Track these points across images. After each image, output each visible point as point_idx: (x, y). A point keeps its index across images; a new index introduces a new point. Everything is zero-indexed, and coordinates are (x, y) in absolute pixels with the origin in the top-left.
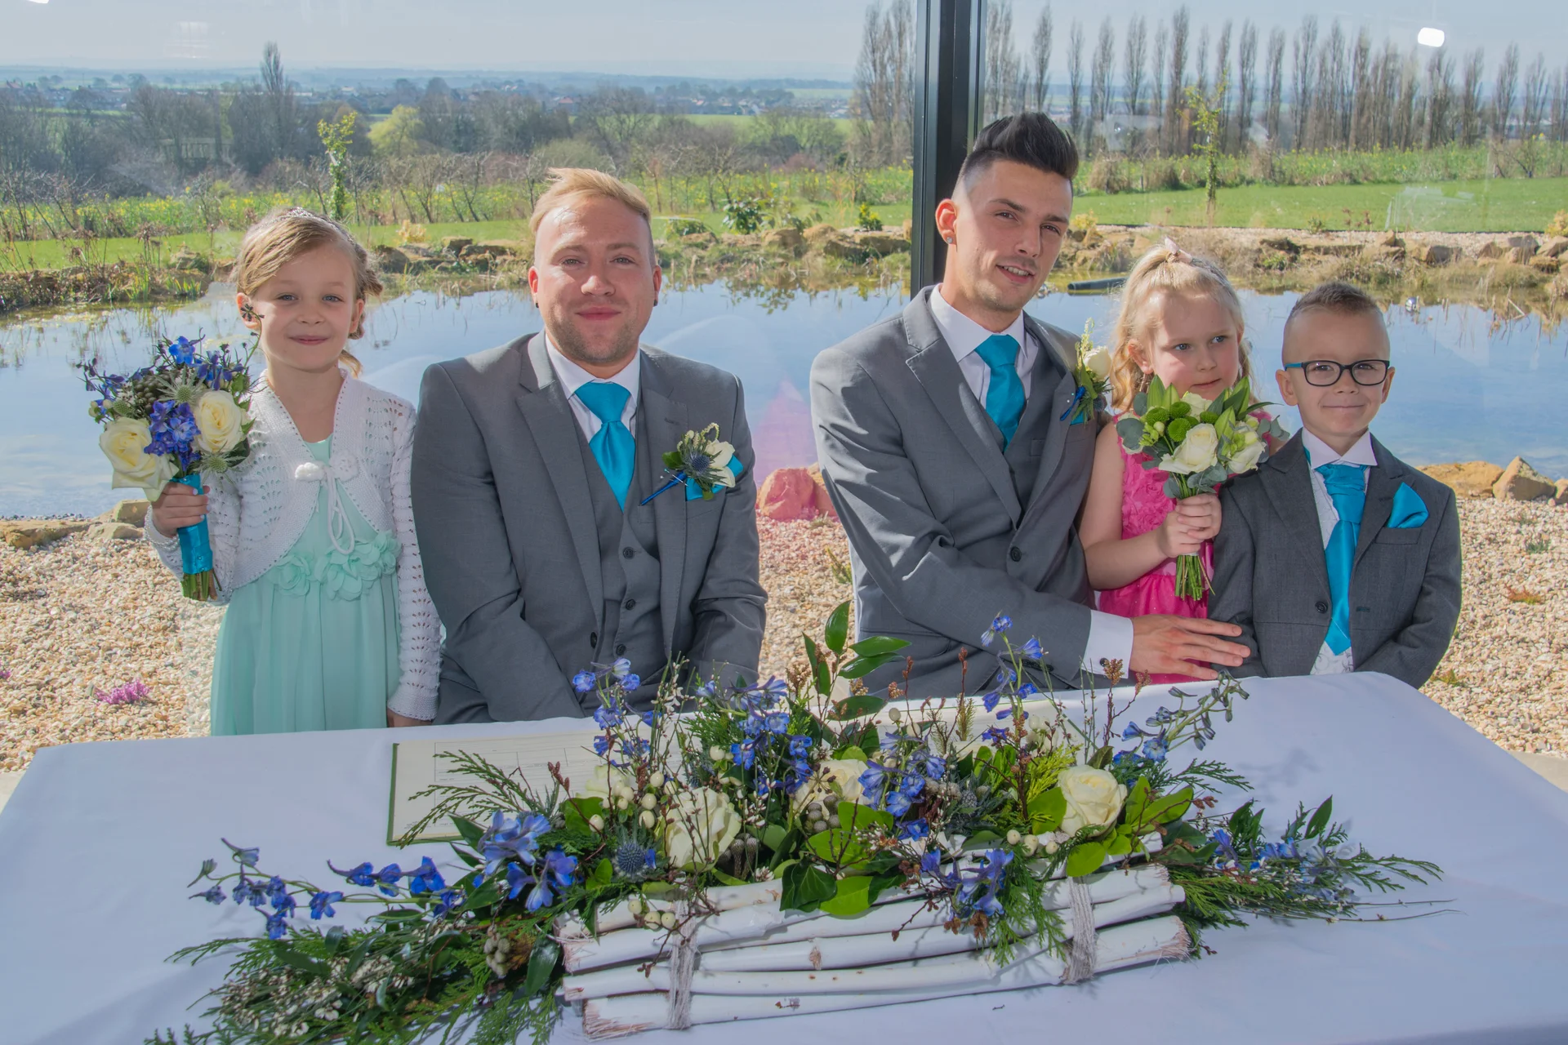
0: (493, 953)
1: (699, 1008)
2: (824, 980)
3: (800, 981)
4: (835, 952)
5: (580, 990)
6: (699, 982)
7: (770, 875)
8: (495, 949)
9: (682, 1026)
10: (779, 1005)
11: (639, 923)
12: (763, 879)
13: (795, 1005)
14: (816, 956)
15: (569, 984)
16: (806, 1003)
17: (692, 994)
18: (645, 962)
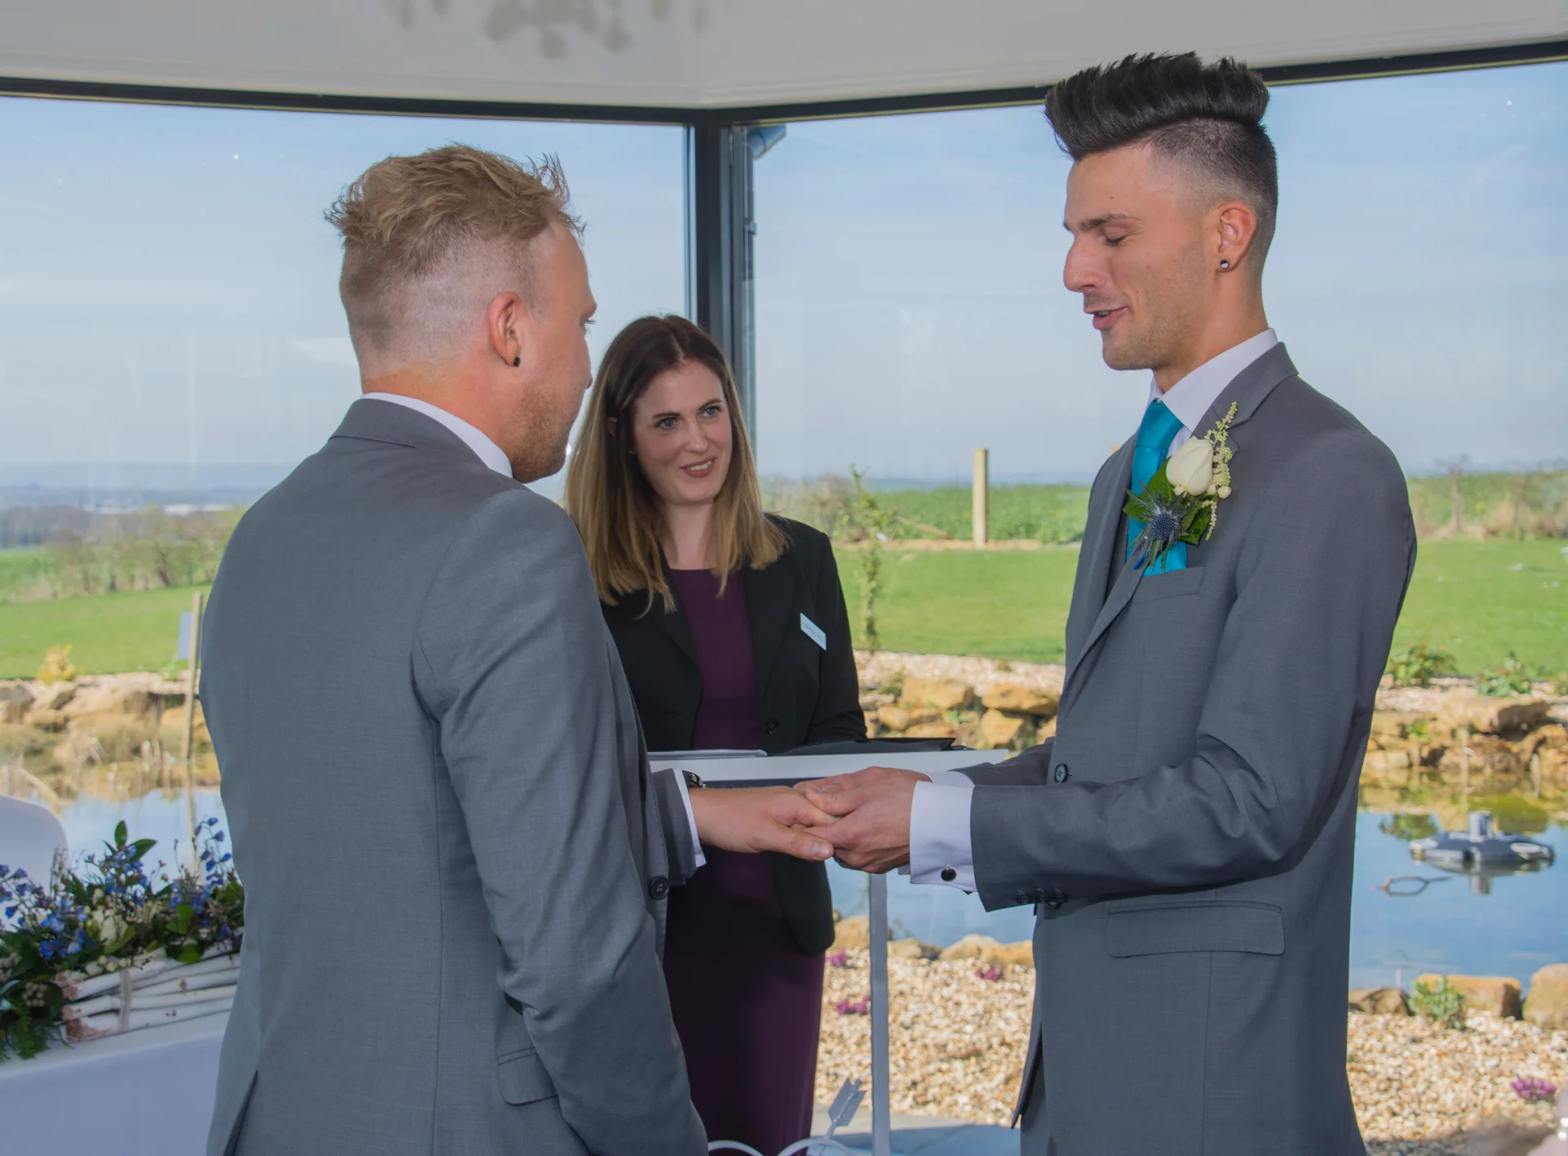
0: (33, 997)
1: (135, 1019)
2: (191, 997)
3: (180, 998)
4: (192, 982)
5: (79, 1010)
6: (136, 1002)
7: (145, 951)
8: (35, 993)
9: (121, 1032)
10: (168, 1015)
11: (105, 972)
12: (142, 953)
13: (174, 1014)
14: (183, 984)
15: (73, 1011)
16: (182, 1013)
17: (133, 1010)
18: (113, 991)
